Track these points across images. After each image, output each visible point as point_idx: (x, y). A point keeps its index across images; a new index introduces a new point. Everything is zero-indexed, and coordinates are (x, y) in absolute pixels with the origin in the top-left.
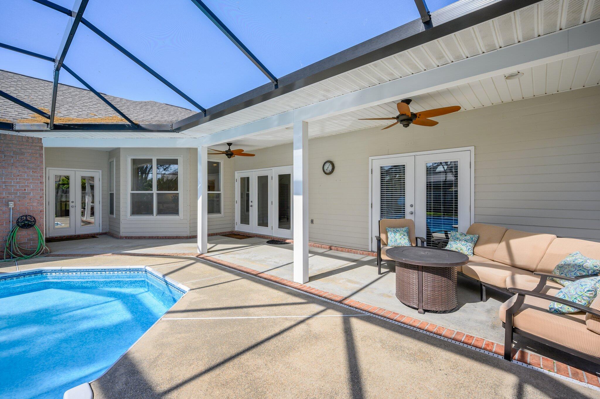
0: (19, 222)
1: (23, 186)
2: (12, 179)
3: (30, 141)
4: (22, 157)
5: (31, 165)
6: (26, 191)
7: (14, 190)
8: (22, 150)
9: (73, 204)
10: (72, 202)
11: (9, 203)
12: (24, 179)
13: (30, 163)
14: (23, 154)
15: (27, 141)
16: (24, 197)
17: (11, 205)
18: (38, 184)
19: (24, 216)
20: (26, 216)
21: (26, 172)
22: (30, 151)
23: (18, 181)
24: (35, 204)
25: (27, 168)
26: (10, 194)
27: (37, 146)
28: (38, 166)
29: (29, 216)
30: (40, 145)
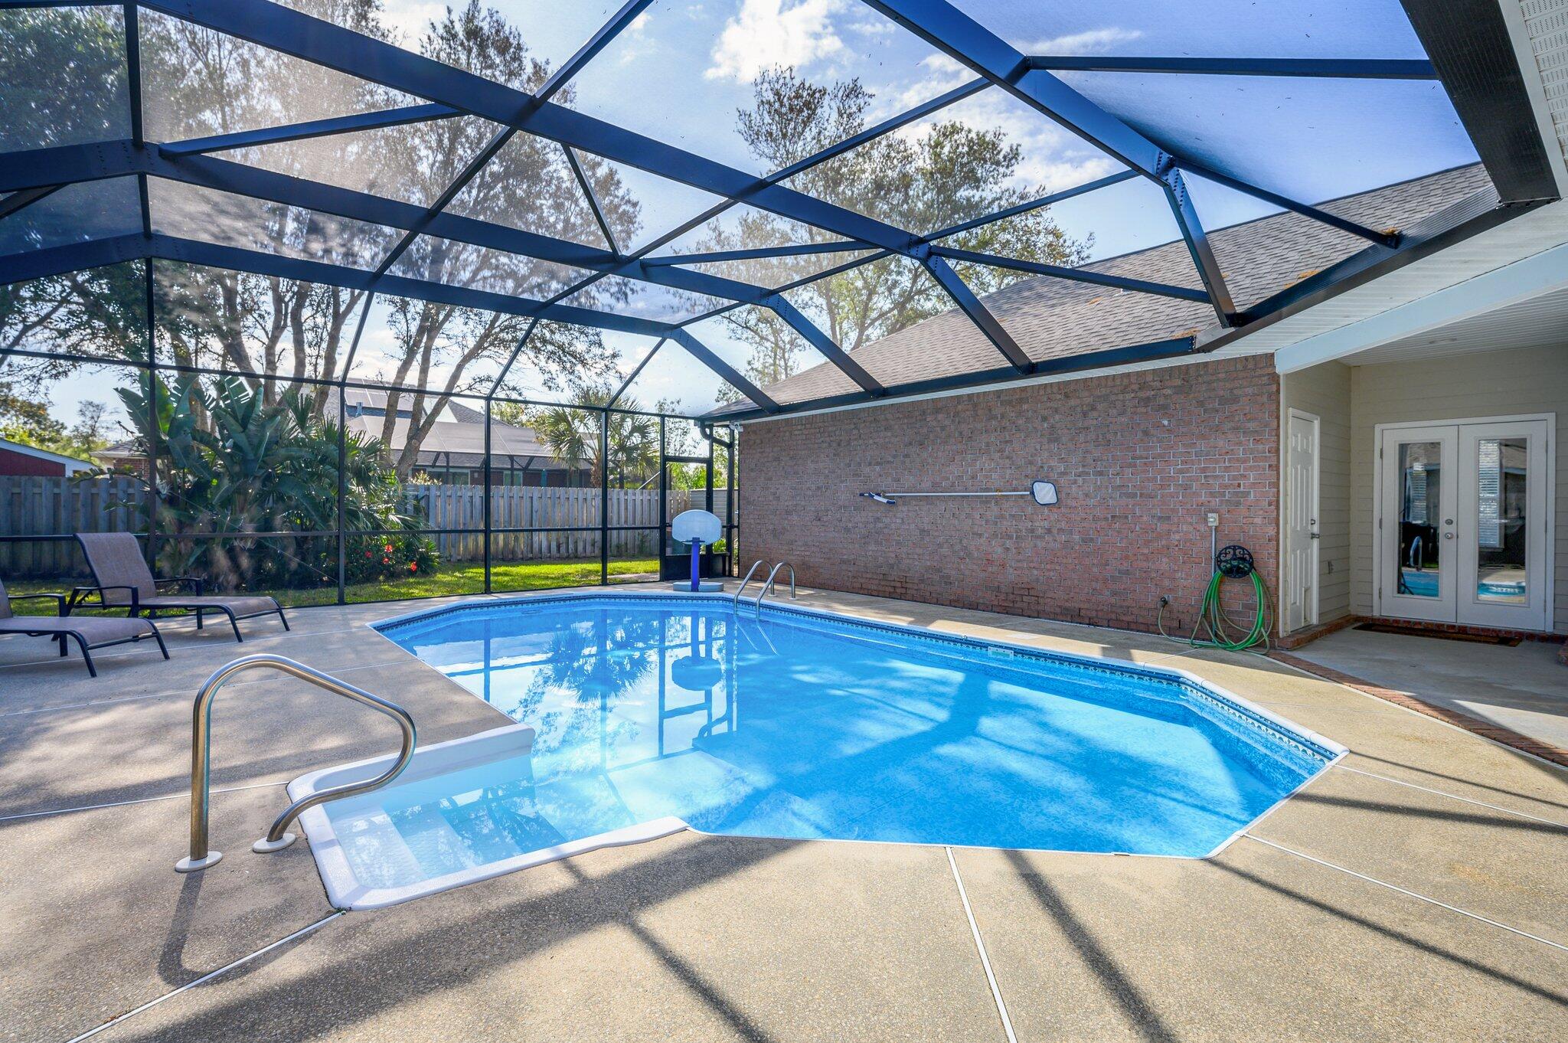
0: (1221, 561)
1: (1235, 478)
2: (1217, 462)
3: (1251, 366)
4: (1235, 407)
5: (1251, 425)
6: (1242, 489)
7: (1220, 487)
8: (1235, 392)
9: (1452, 529)
10: (1449, 522)
11: (1210, 515)
12: (1238, 460)
13: (1249, 420)
14: (1235, 400)
15: (1245, 368)
16: (1238, 504)
17: (1213, 519)
18: (1264, 469)
19: (1229, 547)
20: (1234, 548)
21: (1240, 444)
22: (1250, 390)
23: (1227, 464)
24: (1258, 521)
25: (1244, 433)
26: (1212, 495)
27: (1264, 376)
28: (1265, 426)
29: (1240, 548)
30: (1270, 370)
